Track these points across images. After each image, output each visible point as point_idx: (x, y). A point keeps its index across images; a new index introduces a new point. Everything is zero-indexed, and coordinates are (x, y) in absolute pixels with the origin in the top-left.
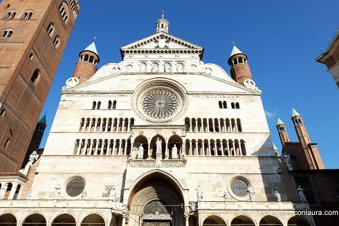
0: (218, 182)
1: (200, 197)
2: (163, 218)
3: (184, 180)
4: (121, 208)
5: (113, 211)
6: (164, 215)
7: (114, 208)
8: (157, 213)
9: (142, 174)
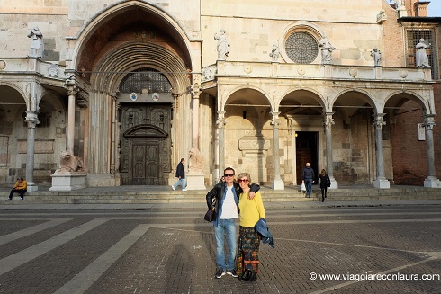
0: (261, 36)
1: (223, 53)
2: (156, 100)
3: (192, 23)
4: (62, 76)
5: (44, 81)
6: (157, 95)
7: (46, 74)
8: (145, 91)
9: (103, 8)
